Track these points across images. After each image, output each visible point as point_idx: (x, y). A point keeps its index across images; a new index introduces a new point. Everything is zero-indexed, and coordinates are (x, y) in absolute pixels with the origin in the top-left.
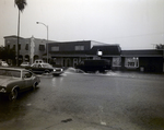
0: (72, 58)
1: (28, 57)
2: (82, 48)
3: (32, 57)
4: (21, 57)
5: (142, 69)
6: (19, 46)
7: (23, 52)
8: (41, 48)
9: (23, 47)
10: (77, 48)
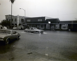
0: (36, 25)
1: (16, 24)
2: (41, 20)
3: (18, 24)
4: (13, 24)
5: (69, 30)
6: (12, 19)
7: (14, 22)
8: (22, 20)
9: (14, 20)
10: (39, 20)
